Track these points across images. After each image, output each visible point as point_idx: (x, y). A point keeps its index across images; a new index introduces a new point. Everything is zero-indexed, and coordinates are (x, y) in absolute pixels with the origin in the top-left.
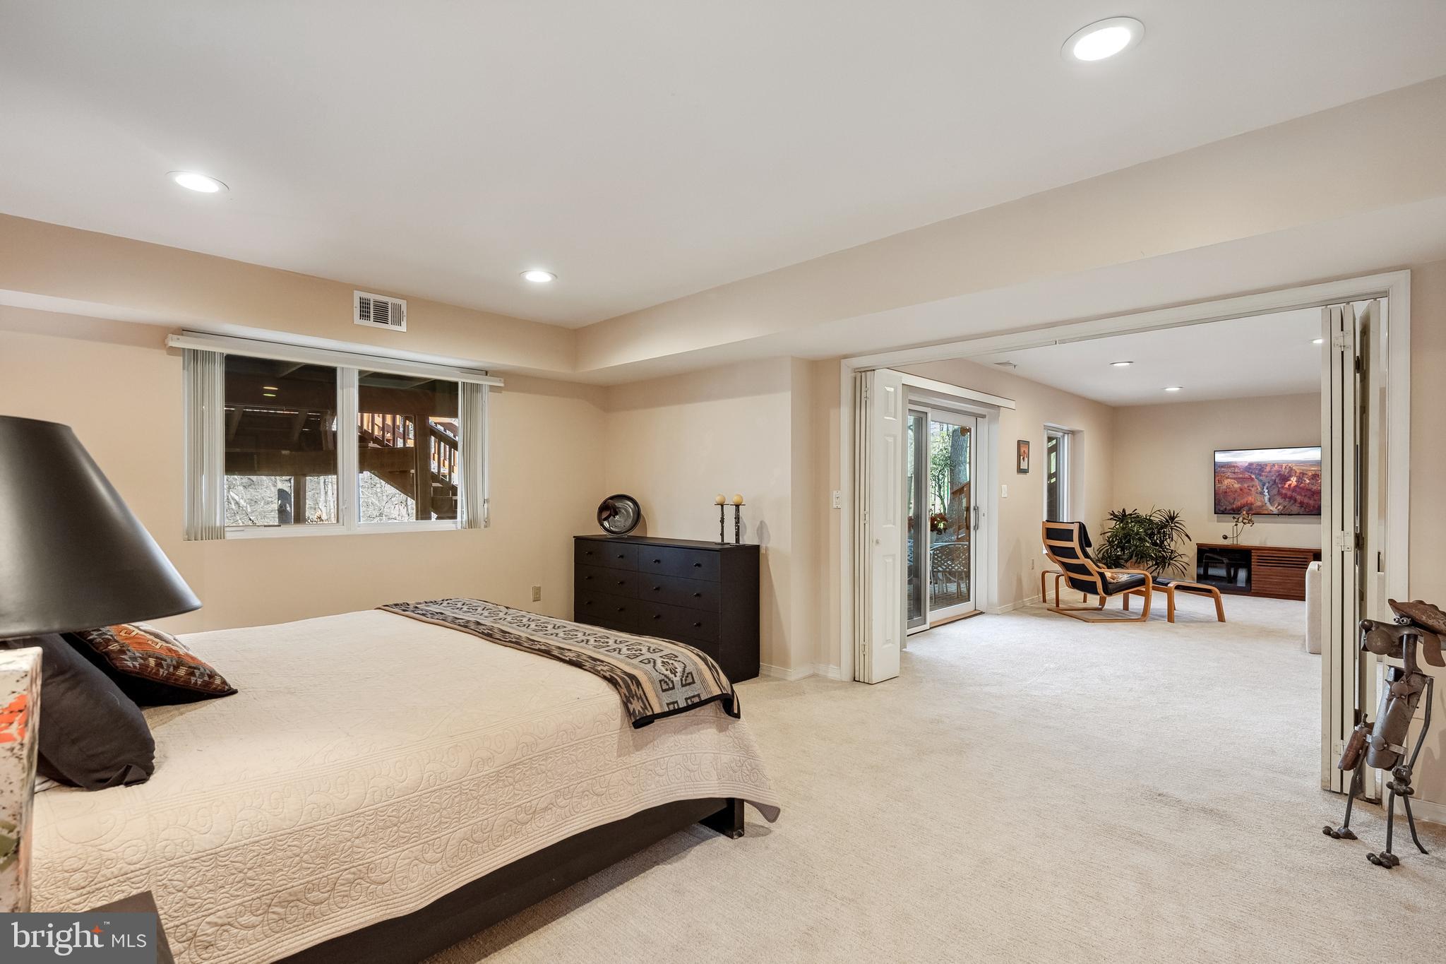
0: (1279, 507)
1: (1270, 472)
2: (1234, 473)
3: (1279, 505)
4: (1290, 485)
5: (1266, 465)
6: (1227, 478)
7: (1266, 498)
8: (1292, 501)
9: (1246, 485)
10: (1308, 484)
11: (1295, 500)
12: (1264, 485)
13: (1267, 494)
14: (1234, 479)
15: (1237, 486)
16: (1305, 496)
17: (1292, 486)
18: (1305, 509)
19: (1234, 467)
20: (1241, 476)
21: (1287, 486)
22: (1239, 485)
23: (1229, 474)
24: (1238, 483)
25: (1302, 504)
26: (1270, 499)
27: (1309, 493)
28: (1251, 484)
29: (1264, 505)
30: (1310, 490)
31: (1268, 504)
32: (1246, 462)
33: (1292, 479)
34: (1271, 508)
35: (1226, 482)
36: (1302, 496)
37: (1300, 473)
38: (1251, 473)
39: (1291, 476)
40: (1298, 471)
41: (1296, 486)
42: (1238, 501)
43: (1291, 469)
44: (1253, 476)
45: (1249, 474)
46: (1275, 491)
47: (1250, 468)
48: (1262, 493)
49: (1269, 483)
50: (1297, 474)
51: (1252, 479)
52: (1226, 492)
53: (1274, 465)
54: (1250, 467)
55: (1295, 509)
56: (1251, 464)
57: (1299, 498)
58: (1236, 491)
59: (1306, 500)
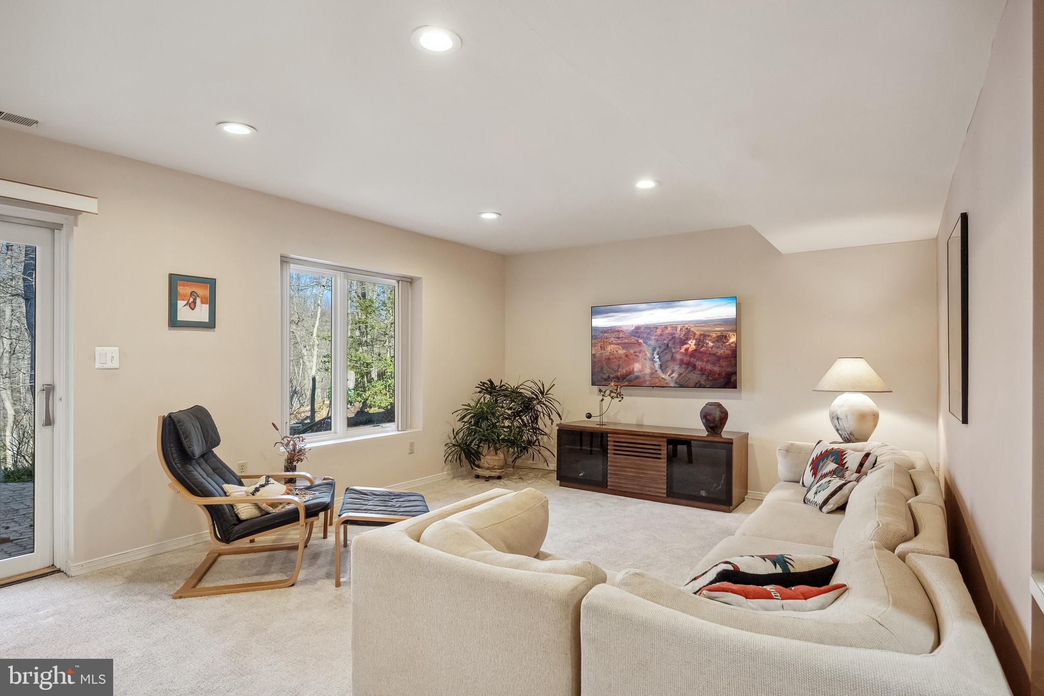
0: (674, 375)
1: (661, 335)
2: (619, 338)
3: (673, 372)
4: (687, 350)
5: (657, 328)
6: (611, 344)
7: (657, 365)
8: (690, 368)
9: (632, 351)
10: (712, 348)
11: (694, 367)
12: (654, 350)
13: (658, 360)
14: (618, 344)
15: (622, 352)
16: (708, 361)
17: (690, 350)
18: (707, 376)
19: (618, 331)
20: (626, 341)
21: (683, 350)
22: (624, 351)
23: (612, 339)
24: (623, 348)
25: (703, 371)
26: (661, 366)
27: (712, 358)
28: (637, 349)
29: (653, 373)
30: (714, 355)
31: (659, 372)
32: (633, 326)
33: (690, 342)
34: (663, 376)
35: (610, 348)
36: (702, 361)
37: (701, 335)
38: (639, 337)
39: (688, 339)
40: (698, 333)
41: (695, 350)
42: (623, 368)
43: (688, 331)
44: (641, 341)
45: (636, 338)
46: (668, 357)
47: (637, 332)
48: (652, 360)
49: (660, 347)
50: (697, 336)
51: (640, 344)
52: (609, 359)
53: (666, 327)
54: (638, 331)
55: (695, 377)
56: (638, 328)
57: (699, 364)
58: (621, 358)
59: (709, 367)
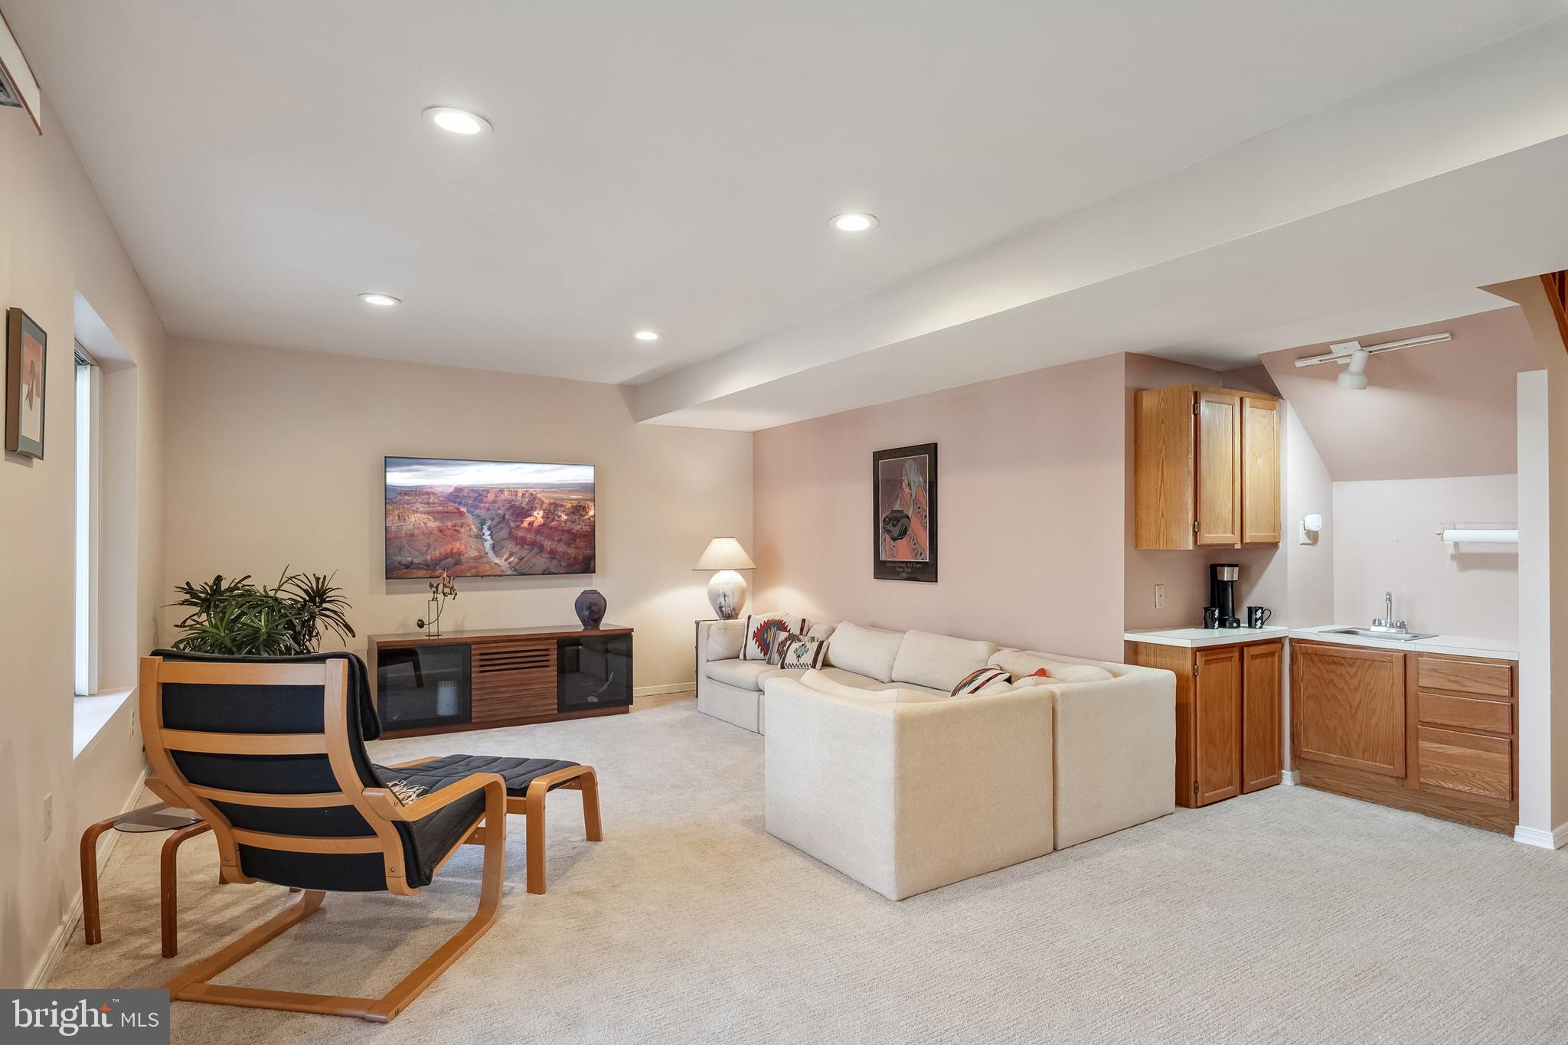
0: (512, 559)
1: (494, 502)
2: (428, 504)
3: (511, 555)
4: (531, 524)
5: (488, 491)
6: (415, 512)
7: (488, 545)
8: (536, 550)
9: (449, 524)
10: (565, 522)
11: (542, 548)
12: (483, 523)
13: (489, 538)
14: (428, 513)
15: (433, 524)
16: (560, 540)
17: (536, 524)
18: (560, 561)
19: (428, 494)
20: (440, 508)
21: (525, 524)
22: (437, 524)
23: (418, 505)
24: (436, 519)
25: (553, 554)
26: (494, 547)
27: (565, 537)
28: (458, 522)
29: (481, 557)
30: (569, 532)
31: (491, 554)
32: (451, 486)
33: (535, 513)
34: (497, 561)
35: (414, 518)
36: (553, 540)
37: (550, 504)
38: (460, 503)
39: (533, 509)
40: (547, 501)
41: (543, 525)
42: (435, 549)
43: (533, 498)
44: (463, 509)
45: (456, 505)
46: (504, 533)
47: (457, 497)
48: (479, 537)
49: (492, 519)
50: (545, 506)
51: (461, 514)
52: (412, 535)
53: (501, 491)
54: (458, 495)
55: (542, 562)
56: (459, 490)
57: (548, 544)
58: (431, 533)
59: (562, 548)
